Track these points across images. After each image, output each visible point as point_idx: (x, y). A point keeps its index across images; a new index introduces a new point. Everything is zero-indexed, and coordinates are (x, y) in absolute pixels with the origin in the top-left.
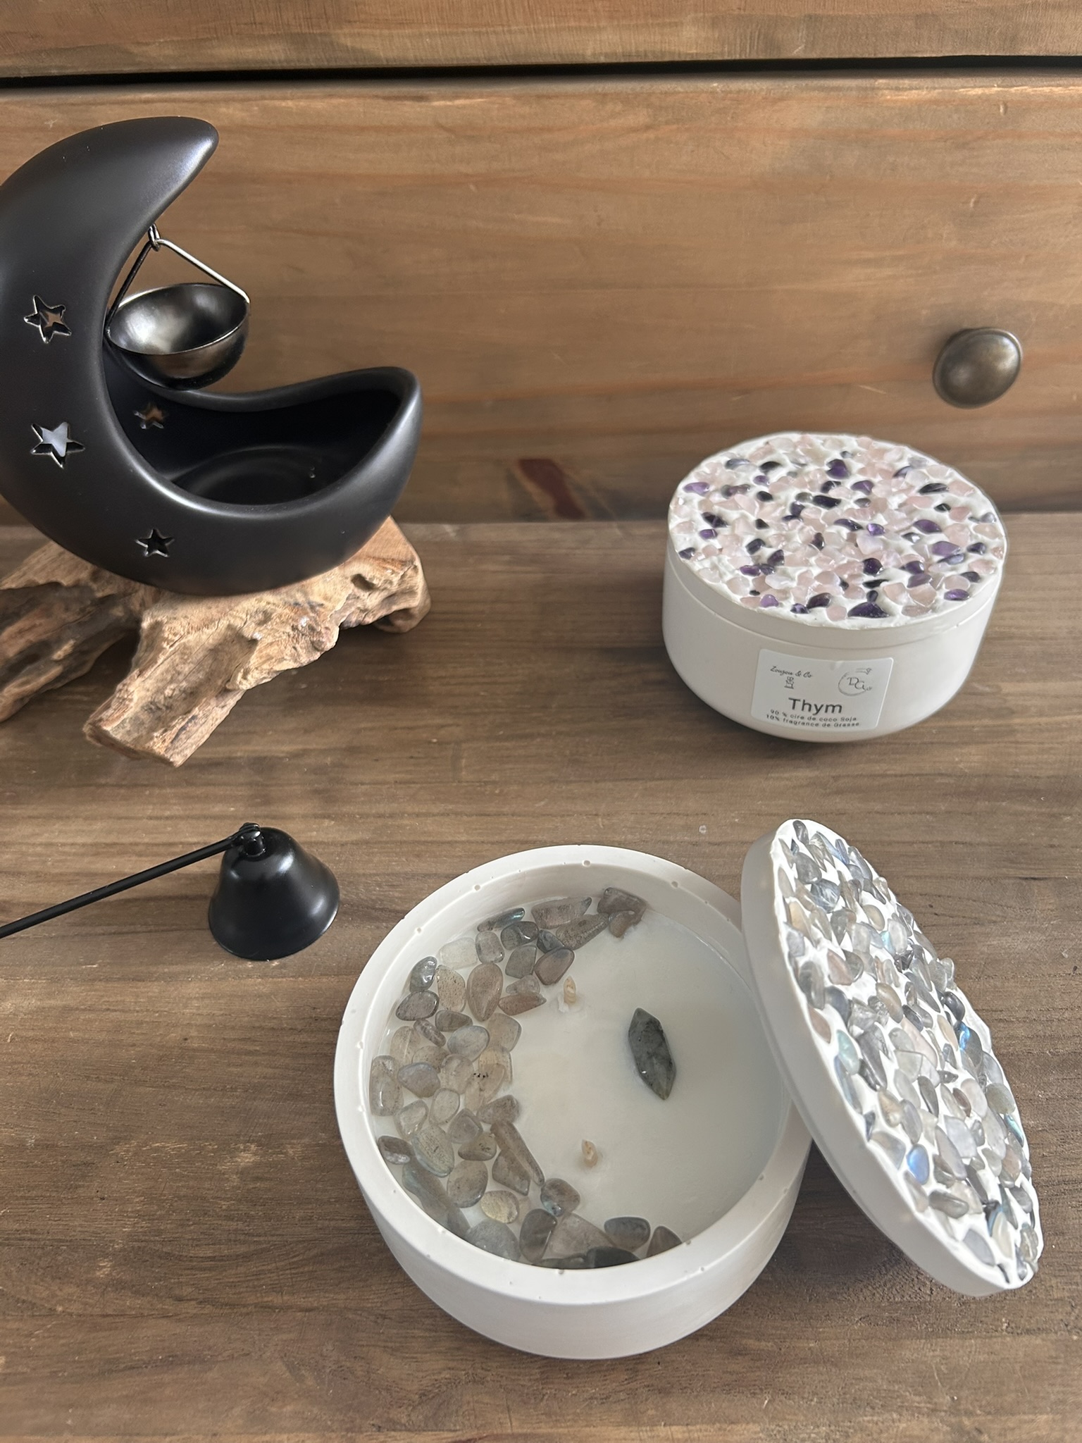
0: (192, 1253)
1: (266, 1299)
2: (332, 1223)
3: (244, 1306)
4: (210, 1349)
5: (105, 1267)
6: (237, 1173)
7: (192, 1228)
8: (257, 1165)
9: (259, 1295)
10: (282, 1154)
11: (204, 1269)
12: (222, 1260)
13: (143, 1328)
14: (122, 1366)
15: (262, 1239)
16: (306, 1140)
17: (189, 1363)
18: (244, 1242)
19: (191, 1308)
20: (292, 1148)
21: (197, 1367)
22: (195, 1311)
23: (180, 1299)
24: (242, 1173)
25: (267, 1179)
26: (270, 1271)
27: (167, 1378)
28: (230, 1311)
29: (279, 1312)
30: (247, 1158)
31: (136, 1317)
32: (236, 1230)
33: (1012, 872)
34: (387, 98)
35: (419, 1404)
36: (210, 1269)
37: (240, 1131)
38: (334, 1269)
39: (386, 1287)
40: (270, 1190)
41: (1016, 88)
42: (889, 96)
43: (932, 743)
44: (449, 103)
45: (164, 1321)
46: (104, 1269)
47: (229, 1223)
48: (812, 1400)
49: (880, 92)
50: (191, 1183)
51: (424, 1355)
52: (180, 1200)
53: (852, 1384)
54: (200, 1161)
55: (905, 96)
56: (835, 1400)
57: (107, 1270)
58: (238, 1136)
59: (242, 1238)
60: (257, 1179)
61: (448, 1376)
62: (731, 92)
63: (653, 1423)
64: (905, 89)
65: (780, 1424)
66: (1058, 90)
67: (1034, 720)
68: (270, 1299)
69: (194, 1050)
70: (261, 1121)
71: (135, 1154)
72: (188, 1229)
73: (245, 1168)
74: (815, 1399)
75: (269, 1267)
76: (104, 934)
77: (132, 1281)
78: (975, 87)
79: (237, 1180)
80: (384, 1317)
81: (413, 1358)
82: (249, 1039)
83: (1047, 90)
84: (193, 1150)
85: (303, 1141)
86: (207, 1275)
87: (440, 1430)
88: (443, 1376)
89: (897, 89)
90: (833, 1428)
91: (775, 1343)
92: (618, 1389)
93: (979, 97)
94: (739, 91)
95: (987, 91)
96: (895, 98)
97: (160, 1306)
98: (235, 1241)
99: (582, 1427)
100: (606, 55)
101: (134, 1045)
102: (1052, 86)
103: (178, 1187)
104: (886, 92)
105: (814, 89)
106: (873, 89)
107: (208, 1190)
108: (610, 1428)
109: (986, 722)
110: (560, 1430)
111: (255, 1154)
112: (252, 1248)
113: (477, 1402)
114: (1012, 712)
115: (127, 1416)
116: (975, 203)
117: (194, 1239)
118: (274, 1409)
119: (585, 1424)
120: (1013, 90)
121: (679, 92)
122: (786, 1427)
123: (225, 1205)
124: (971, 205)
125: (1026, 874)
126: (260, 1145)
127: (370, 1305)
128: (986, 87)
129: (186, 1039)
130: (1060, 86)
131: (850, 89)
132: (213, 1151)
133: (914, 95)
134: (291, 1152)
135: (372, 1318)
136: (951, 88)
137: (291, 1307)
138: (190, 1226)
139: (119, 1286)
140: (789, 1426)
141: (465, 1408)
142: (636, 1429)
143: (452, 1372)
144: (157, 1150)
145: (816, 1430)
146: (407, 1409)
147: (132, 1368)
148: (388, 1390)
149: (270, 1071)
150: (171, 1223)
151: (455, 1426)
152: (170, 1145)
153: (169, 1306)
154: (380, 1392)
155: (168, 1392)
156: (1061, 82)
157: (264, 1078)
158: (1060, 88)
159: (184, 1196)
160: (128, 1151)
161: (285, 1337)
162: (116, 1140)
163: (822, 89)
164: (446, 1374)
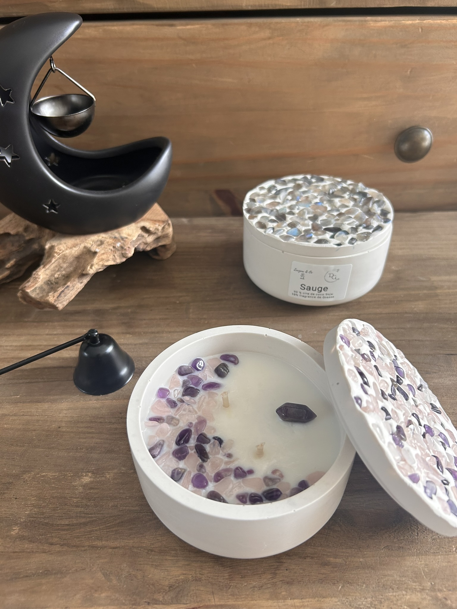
0: (59, 522)
1: (94, 543)
2: (127, 508)
3: (83, 547)
4: (66, 567)
5: (15, 529)
6: (82, 486)
7: (59, 511)
8: (91, 482)
9: (90, 541)
10: (104, 477)
11: (64, 530)
12: (73, 526)
13: (33, 558)
14: (22, 576)
15: (93, 515)
16: (116, 471)
17: (55, 574)
18: (84, 517)
19: (57, 548)
20: (109, 474)
21: (59, 576)
22: (58, 550)
23: (52, 544)
24: (84, 486)
25: (96, 489)
26: (96, 530)
27: (44, 581)
28: (76, 549)
29: (100, 549)
30: (86, 479)
31: (29, 552)
32: (81, 512)
33: (441, 352)
34: (157, 25)
35: (169, 591)
36: (67, 530)
37: (84, 467)
38: (127, 529)
39: (153, 537)
40: (97, 493)
41: (426, 21)
42: (372, 24)
43: (402, 301)
44: (184, 27)
45: (44, 555)
46: (15, 531)
47: (77, 508)
48: (363, 586)
49: (368, 23)
50: (59, 491)
51: (171, 568)
52: (54, 499)
53: (382, 578)
54: (64, 481)
55: (379, 24)
56: (374, 586)
57: (16, 531)
58: (83, 469)
59: (83, 515)
60: (91, 488)
61: (183, 578)
62: (305, 22)
63: (285, 599)
64: (379, 21)
65: (348, 597)
66: (444, 22)
67: (447, 291)
68: (96, 543)
69: (63, 432)
70: (94, 462)
71: (33, 478)
72: (57, 511)
73: (86, 484)
74: (364, 586)
75: (96, 529)
76: (23, 383)
77: (28, 536)
78: (408, 20)
79: (81, 489)
80: (152, 551)
81: (165, 569)
82: (90, 427)
83: (439, 21)
84: (61, 476)
85: (114, 471)
86: (65, 533)
87: (179, 604)
88: (180, 578)
89: (376, 21)
90: (374, 599)
91: (344, 560)
92: (267, 582)
93: (411, 25)
94: (308, 22)
95: (414, 22)
96: (375, 25)
97: (41, 547)
98: (79, 517)
99: (250, 601)
100: (251, 6)
101: (35, 430)
102: (441, 20)
103: (53, 493)
104: (371, 22)
105: (340, 21)
106: (365, 21)
107: (68, 494)
108: (263, 601)
109: (425, 292)
110: (239, 603)
111: (90, 477)
112: (88, 520)
113: (197, 590)
114: (436, 288)
115: (23, 599)
116: (411, 72)
117: (59, 516)
118: (96, 595)
119: (251, 599)
120: (425, 22)
121: (283, 23)
122: (351, 599)
123: (75, 500)
124: (409, 73)
125: (448, 352)
126: (93, 473)
127: (145, 545)
128: (413, 20)
129: (60, 427)
130: (444, 20)
131: (356, 21)
132: (71, 476)
133: (383, 24)
134: (108, 476)
135: (146, 551)
136: (398, 21)
137: (106, 547)
138: (58, 510)
139: (22, 538)
140: (352, 598)
141: (191, 593)
142: (276, 601)
143: (185, 576)
144: (43, 476)
145: (366, 600)
146: (162, 594)
147: (27, 576)
148: (153, 585)
149: (99, 440)
150: (49, 509)
151: (186, 601)
152: (50, 474)
153: (46, 547)
154: (149, 586)
155: (44, 587)
156: (445, 18)
157: (97, 443)
158: (445, 21)
159: (56, 497)
160: (29, 477)
161: (102, 561)
162: (24, 472)
163: (344, 21)
164: (182, 577)
